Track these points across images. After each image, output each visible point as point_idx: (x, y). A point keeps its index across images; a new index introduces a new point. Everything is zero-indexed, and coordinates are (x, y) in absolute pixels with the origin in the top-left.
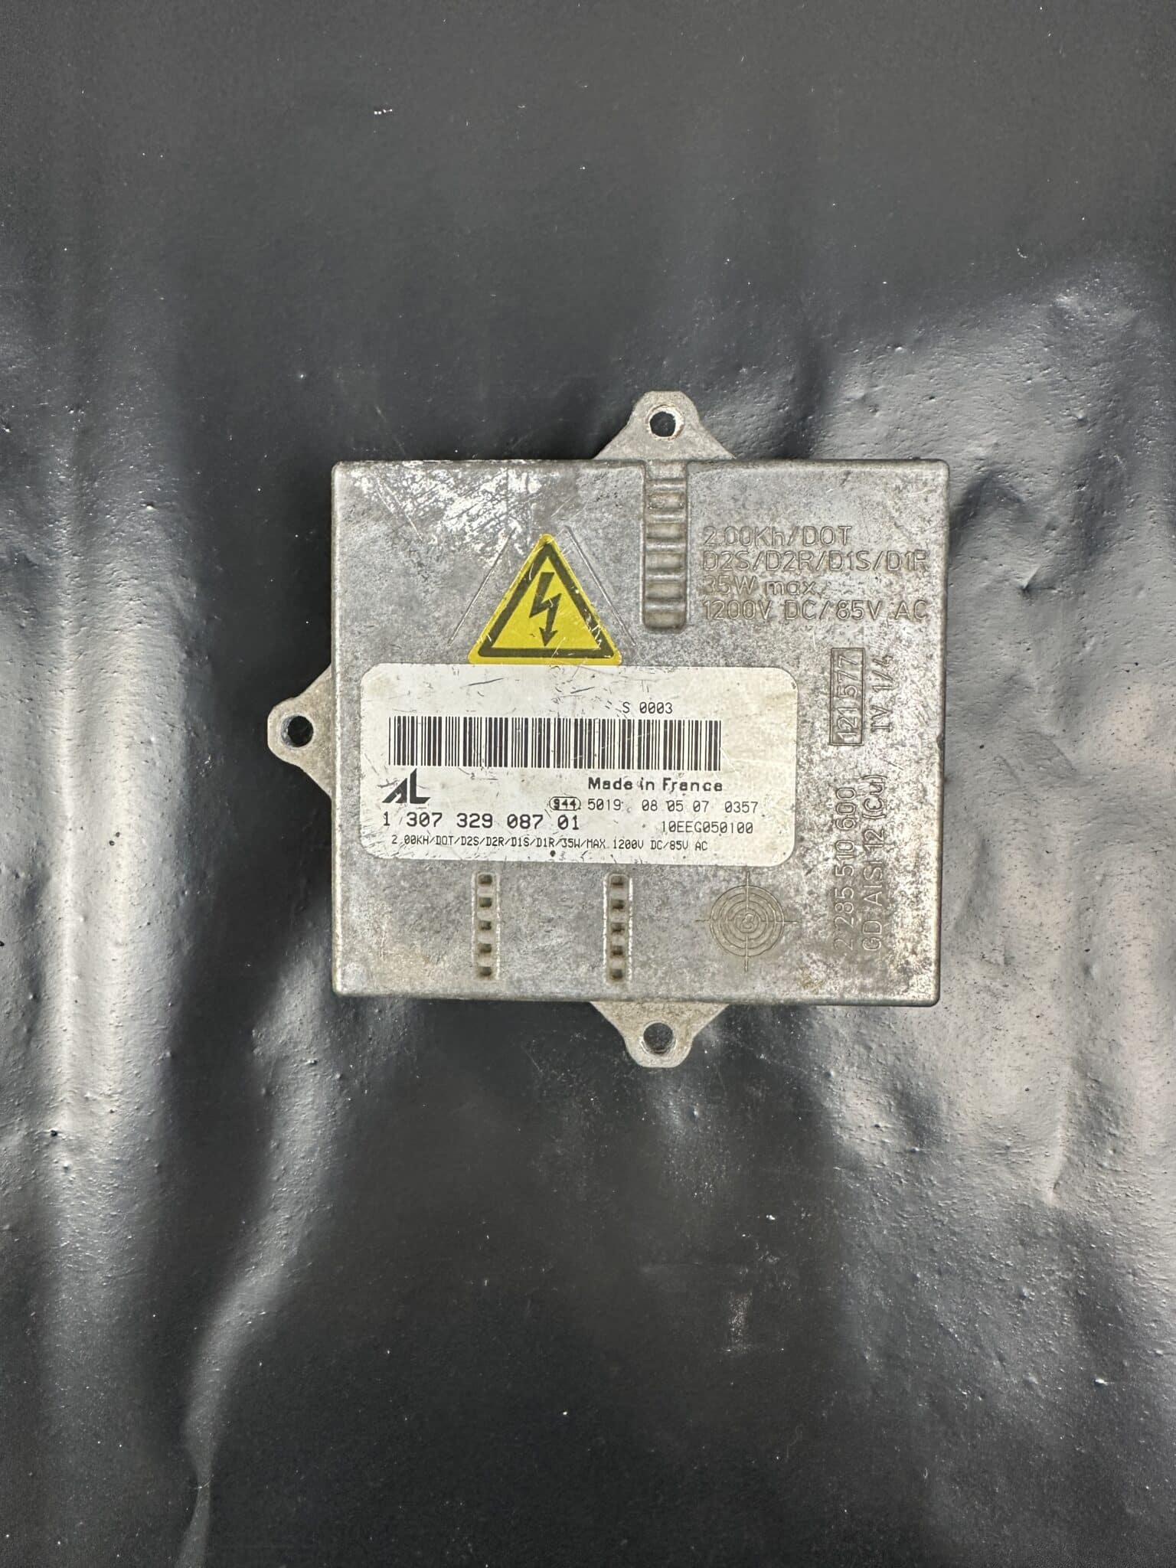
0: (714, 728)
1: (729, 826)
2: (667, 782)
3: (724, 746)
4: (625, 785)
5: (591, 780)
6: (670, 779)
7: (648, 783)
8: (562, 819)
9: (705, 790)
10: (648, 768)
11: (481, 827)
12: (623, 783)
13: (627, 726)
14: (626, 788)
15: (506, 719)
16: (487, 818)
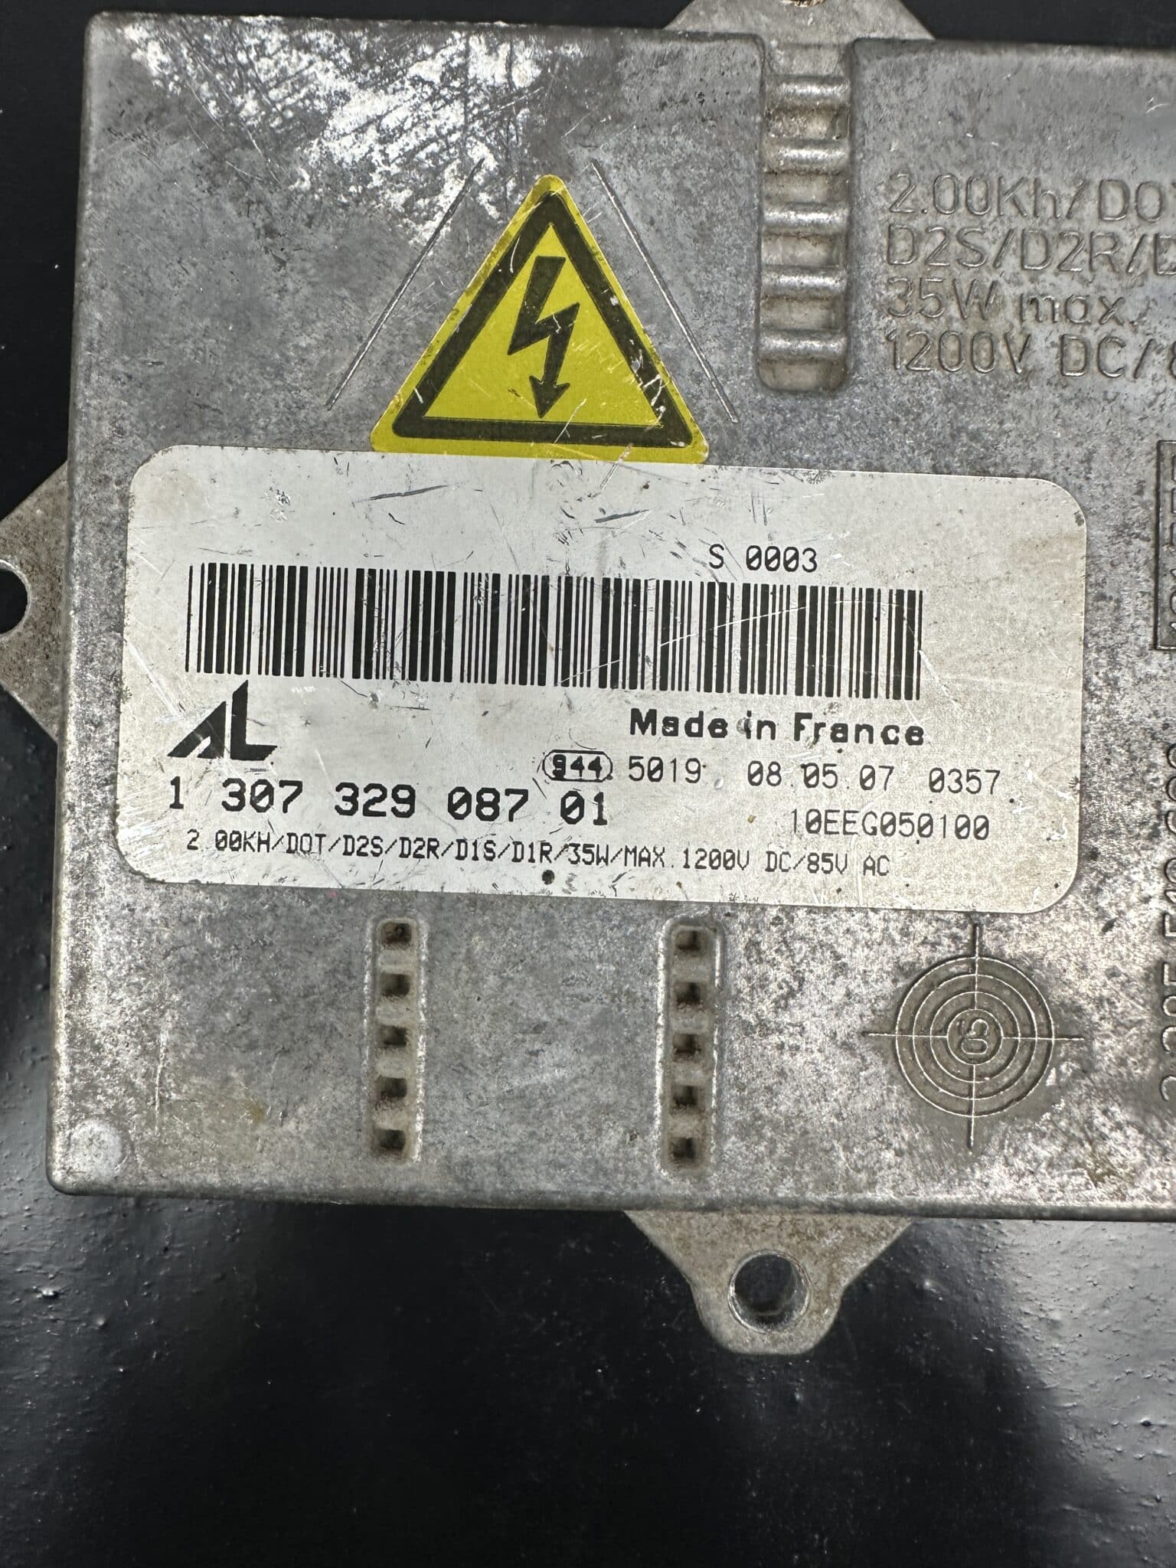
0: (908, 605)
1: (938, 824)
2: (804, 722)
3: (930, 643)
4: (712, 728)
5: (635, 713)
6: (809, 716)
7: (761, 724)
8: (570, 801)
9: (887, 741)
10: (762, 691)
11: (390, 814)
12: (707, 723)
13: (717, 595)
14: (714, 735)
15: (452, 576)
16: (403, 794)
